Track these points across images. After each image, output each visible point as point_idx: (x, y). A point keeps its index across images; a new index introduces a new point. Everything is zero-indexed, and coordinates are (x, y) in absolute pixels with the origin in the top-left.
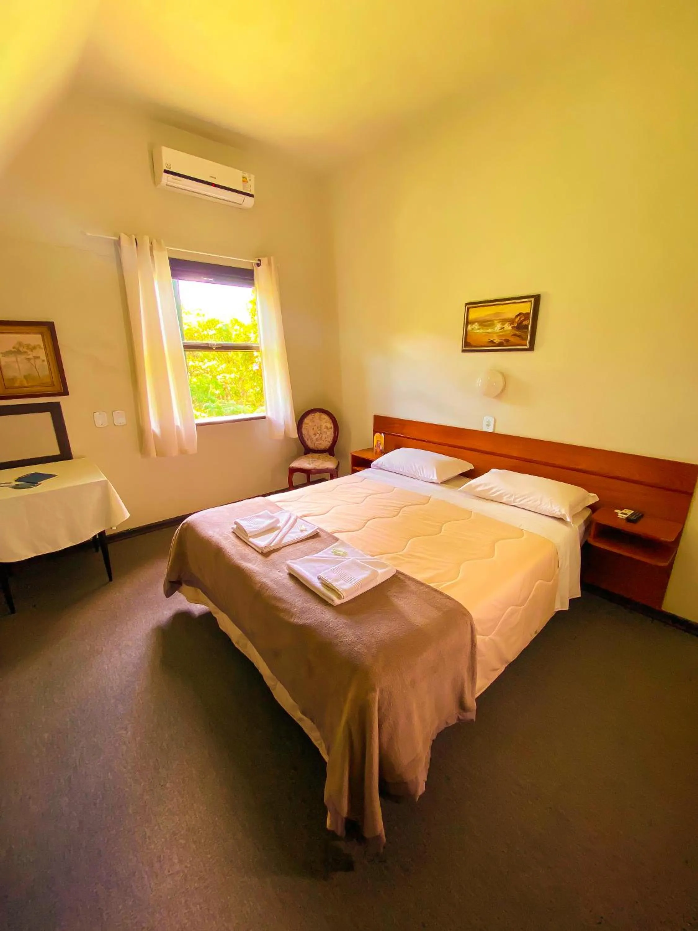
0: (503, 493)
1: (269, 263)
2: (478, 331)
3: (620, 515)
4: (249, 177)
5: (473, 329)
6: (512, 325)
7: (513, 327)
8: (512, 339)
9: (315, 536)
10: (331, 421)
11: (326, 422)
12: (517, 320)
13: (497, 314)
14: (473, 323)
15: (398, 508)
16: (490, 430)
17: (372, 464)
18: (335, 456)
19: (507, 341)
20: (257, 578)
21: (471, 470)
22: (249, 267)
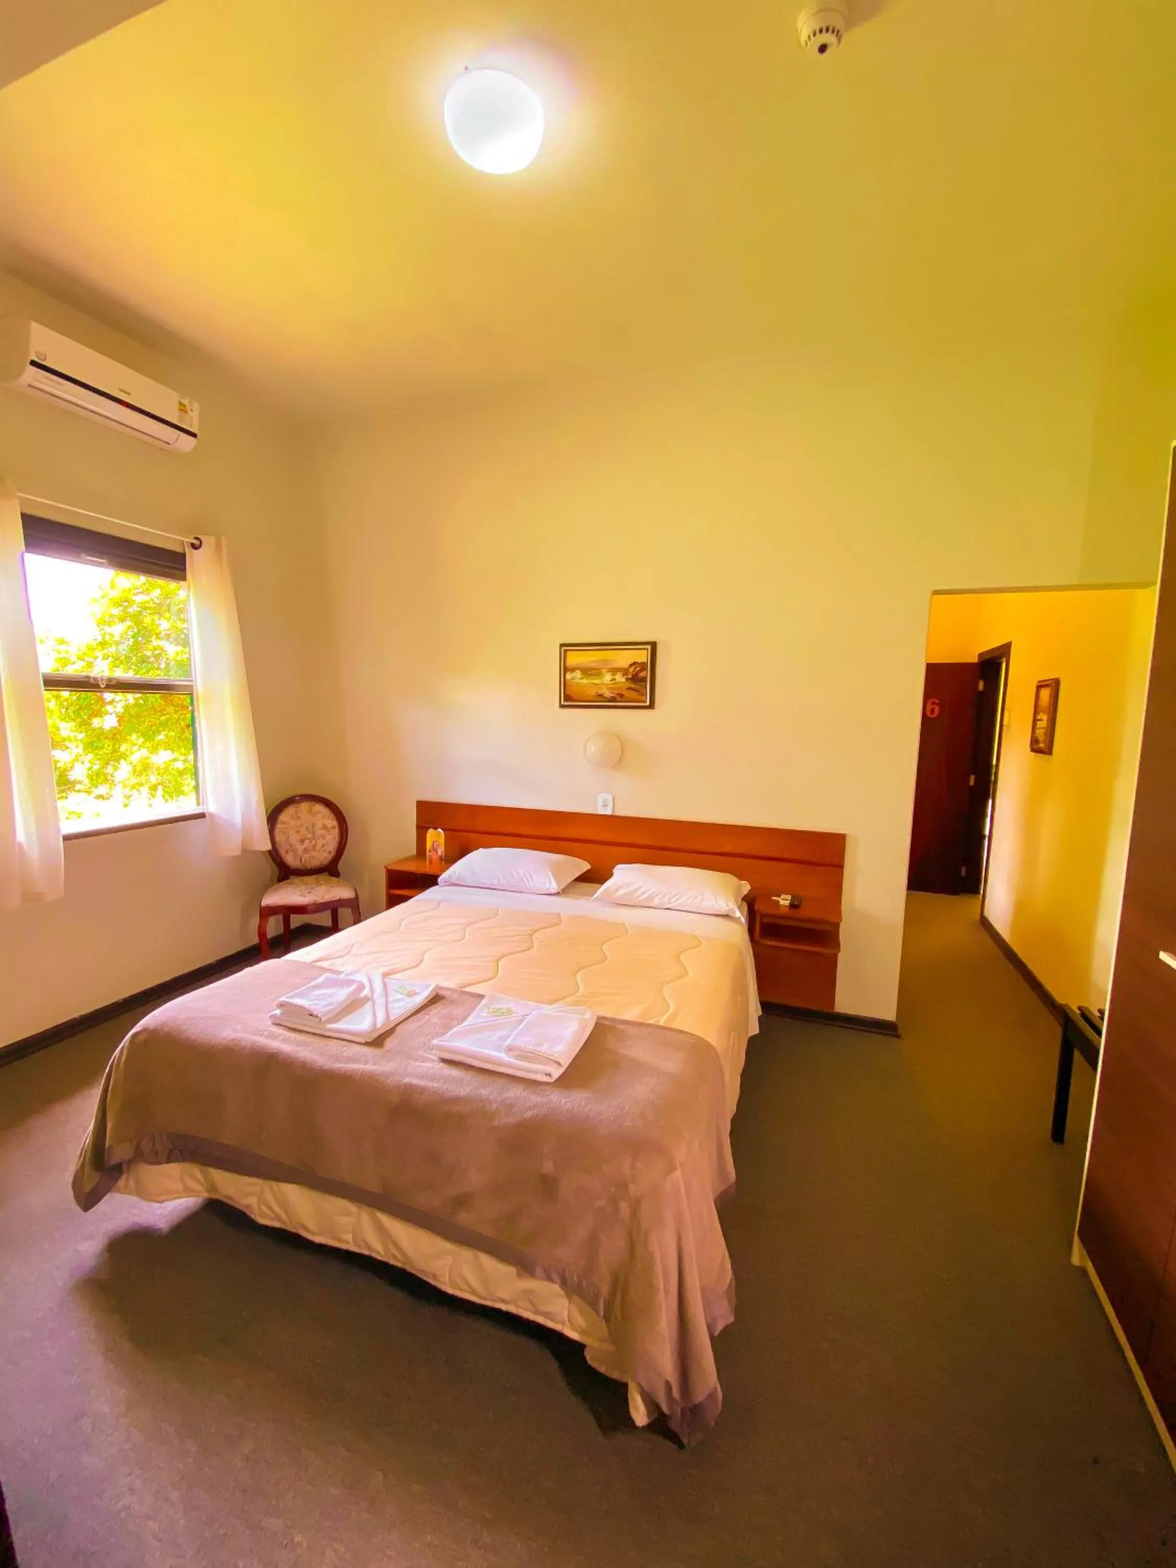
0: (652, 893)
1: (218, 546)
2: (581, 681)
3: (782, 902)
4: (191, 404)
5: (573, 678)
6: (625, 677)
7: (627, 679)
8: (626, 693)
9: (435, 999)
10: (332, 816)
11: (324, 818)
12: (631, 669)
13: (605, 661)
14: (573, 670)
15: (527, 937)
16: (608, 812)
17: (439, 880)
18: (341, 877)
19: (621, 695)
20: (389, 1082)
21: (588, 871)
22: (177, 549)
